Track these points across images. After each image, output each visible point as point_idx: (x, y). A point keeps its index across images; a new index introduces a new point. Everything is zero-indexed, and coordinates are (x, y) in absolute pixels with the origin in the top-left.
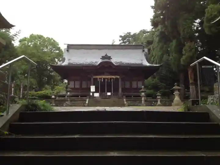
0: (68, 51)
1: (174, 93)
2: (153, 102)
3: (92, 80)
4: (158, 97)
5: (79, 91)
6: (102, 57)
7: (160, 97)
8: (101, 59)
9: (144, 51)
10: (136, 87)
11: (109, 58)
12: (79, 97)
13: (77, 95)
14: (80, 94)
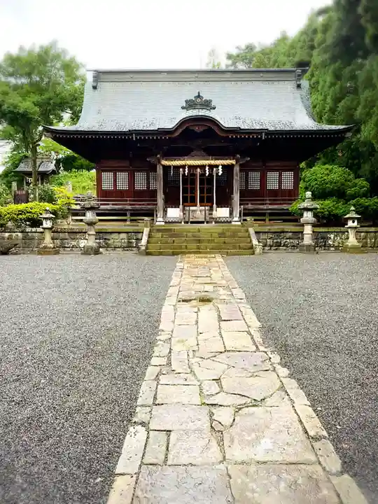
0: (95, 88)
2: (332, 236)
3: (160, 171)
4: (350, 223)
5: (127, 201)
6: (186, 101)
7: (355, 224)
8: (183, 108)
9: (299, 86)
10: (277, 187)
11: (207, 105)
12: (125, 215)
13: (121, 210)
14: (129, 207)
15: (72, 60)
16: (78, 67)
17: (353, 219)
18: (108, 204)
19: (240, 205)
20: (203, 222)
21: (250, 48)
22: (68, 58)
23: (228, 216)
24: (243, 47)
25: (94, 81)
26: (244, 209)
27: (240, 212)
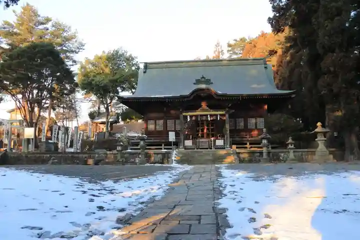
0: (145, 72)
1: (316, 140)
2: (282, 154)
3: (182, 119)
4: (290, 146)
5: (162, 137)
7: (293, 147)
8: (194, 84)
9: (266, 68)
10: (254, 127)
11: (208, 82)
12: (161, 145)
13: (159, 142)
14: (163, 141)
15: (130, 56)
16: (133, 59)
17: (291, 144)
18: (151, 139)
19: (230, 138)
20: (207, 149)
21: (243, 40)
22: (128, 55)
23: (223, 144)
24: (238, 40)
25: (144, 69)
26: (232, 140)
27: (230, 142)
